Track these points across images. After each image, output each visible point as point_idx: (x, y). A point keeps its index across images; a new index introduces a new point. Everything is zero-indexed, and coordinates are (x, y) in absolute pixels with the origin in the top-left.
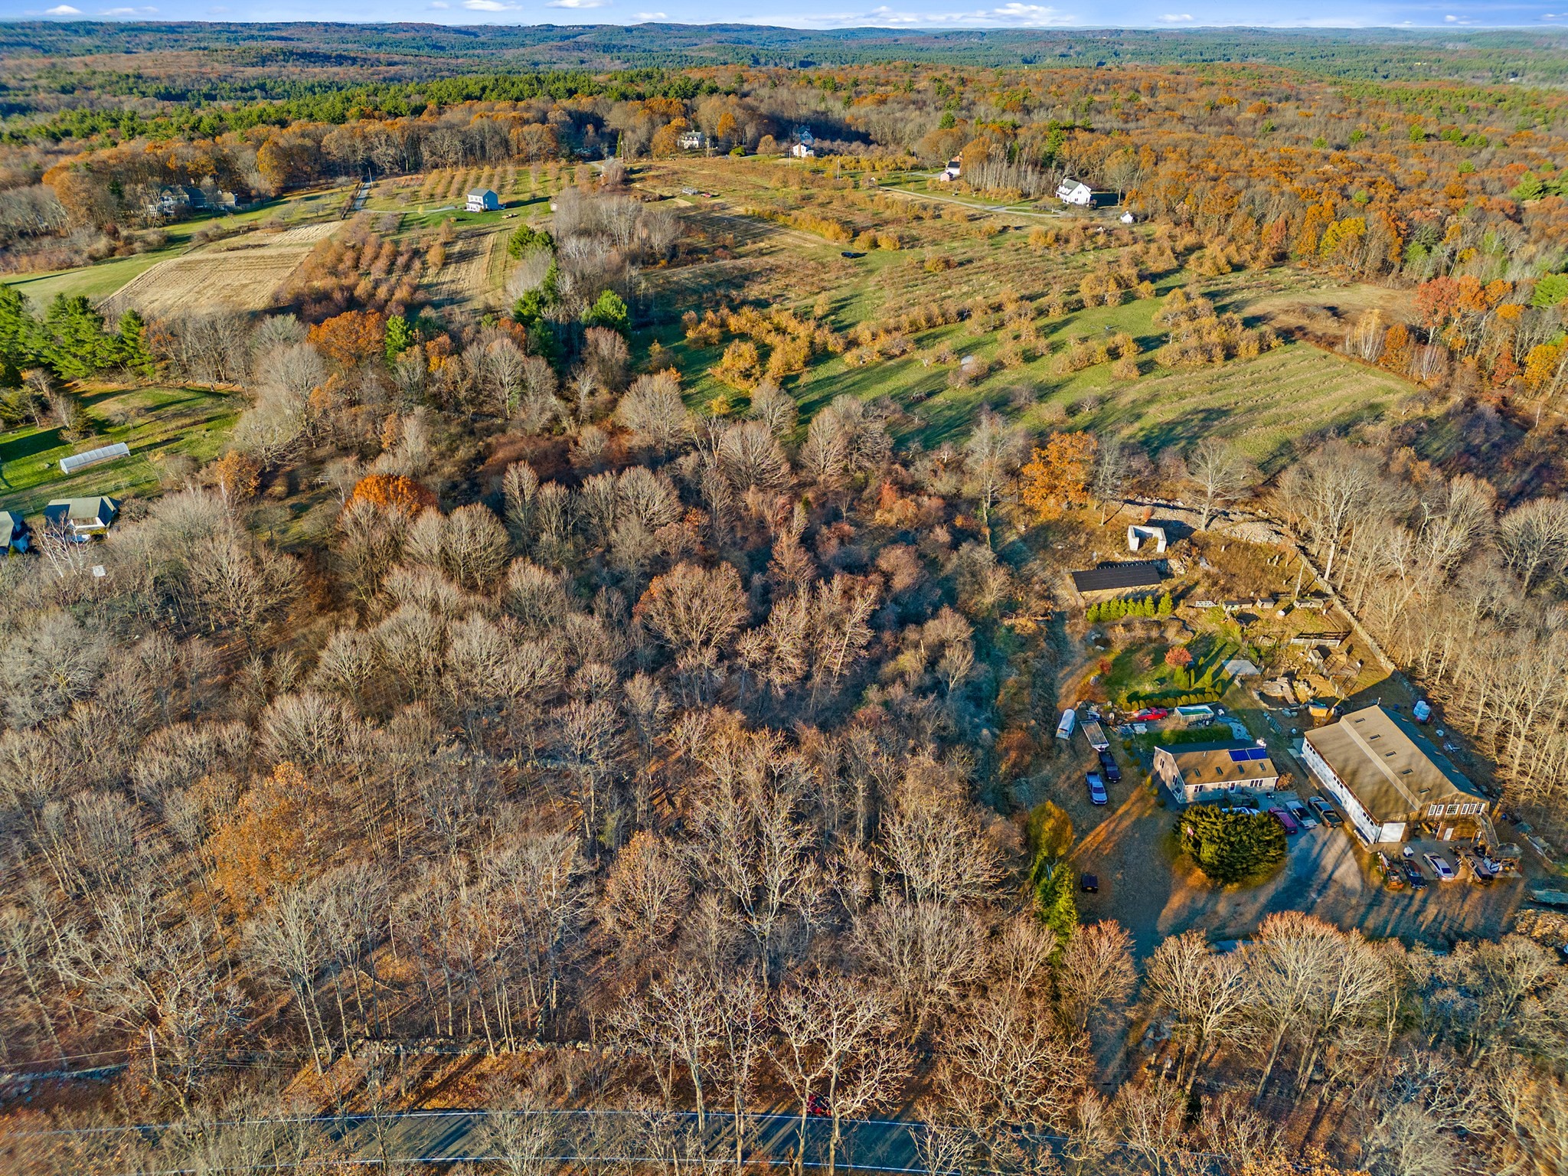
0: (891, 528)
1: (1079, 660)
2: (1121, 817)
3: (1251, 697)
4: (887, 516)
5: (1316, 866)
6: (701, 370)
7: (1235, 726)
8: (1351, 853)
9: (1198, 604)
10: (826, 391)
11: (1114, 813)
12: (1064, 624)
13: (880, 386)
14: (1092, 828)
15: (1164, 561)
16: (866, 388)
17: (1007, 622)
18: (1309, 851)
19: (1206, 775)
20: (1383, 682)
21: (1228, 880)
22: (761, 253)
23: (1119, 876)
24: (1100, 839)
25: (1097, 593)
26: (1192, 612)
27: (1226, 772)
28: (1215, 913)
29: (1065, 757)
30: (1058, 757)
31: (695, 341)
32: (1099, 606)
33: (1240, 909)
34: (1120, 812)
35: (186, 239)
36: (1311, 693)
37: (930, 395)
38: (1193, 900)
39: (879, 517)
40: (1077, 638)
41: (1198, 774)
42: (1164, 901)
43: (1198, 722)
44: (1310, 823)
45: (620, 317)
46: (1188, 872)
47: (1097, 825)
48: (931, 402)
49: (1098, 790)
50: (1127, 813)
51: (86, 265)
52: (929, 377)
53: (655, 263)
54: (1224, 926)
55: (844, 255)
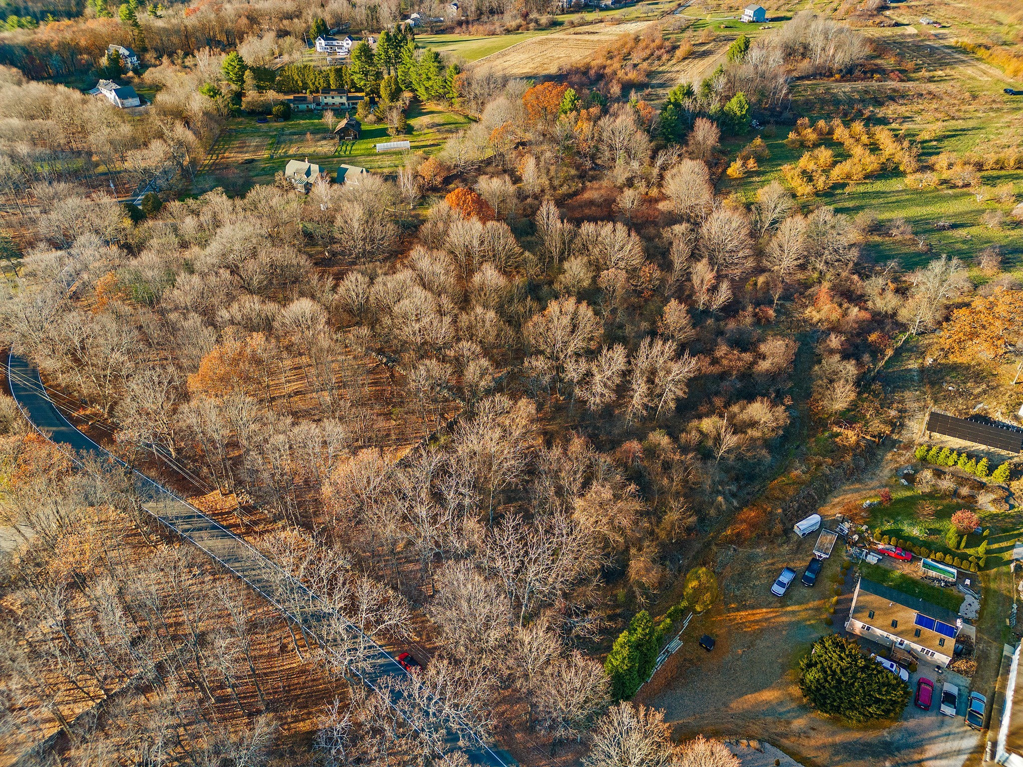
0: (811, 324)
1: (875, 483)
2: (786, 614)
3: (1015, 585)
4: (814, 313)
5: (919, 746)
6: (780, 165)
7: (969, 599)
8: (965, 757)
10: (863, 202)
11: (782, 607)
12: (890, 451)
14: (753, 608)
16: (904, 207)
17: (836, 429)
18: (924, 731)
19: (879, 621)
21: (822, 707)
22: (931, 80)
23: (740, 652)
24: (752, 618)
25: (946, 438)
27: (900, 628)
28: (788, 723)
29: (785, 548)
30: (780, 546)
31: (793, 142)
32: (941, 449)
33: (812, 733)
34: (789, 609)
35: (561, 24)
37: (954, 226)
38: (781, 703)
39: (809, 312)
40: (893, 466)
41: (871, 616)
42: (758, 689)
43: (934, 579)
44: (948, 710)
47: (760, 607)
48: (950, 233)
50: (794, 612)
51: (501, 34)
52: (972, 212)
53: (831, 75)
54: (785, 736)
55: (1006, 91)
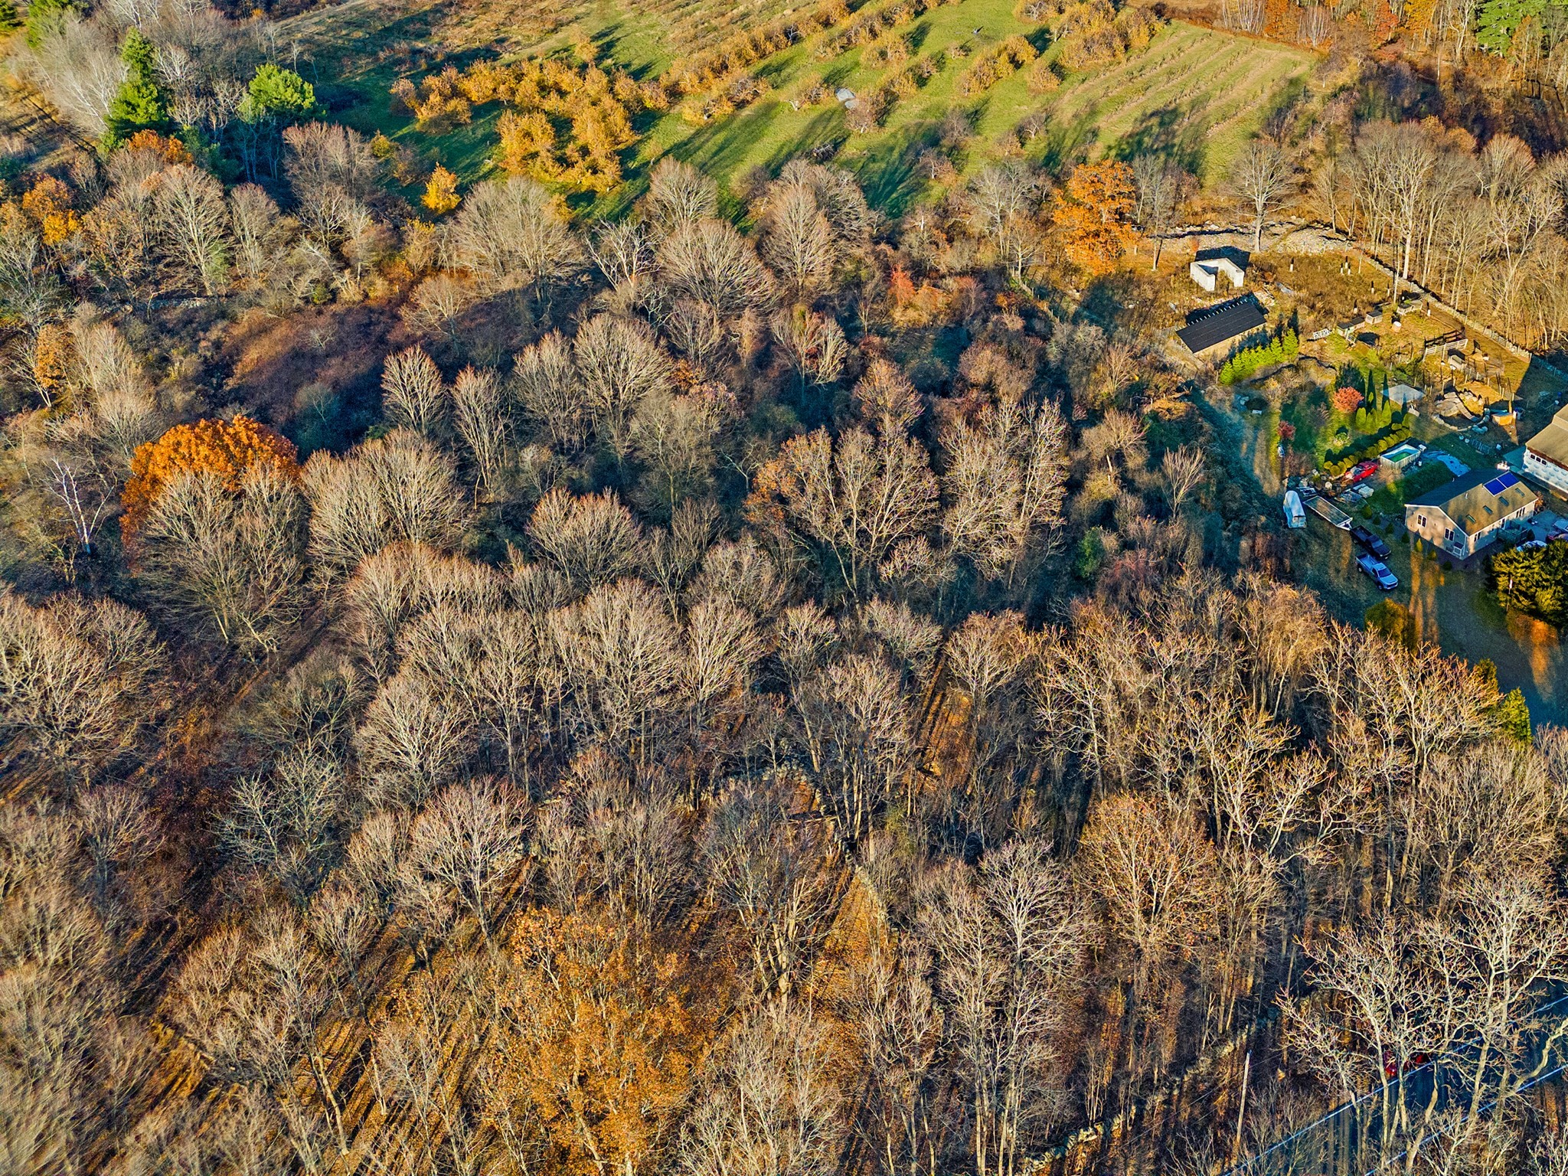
0: (925, 328)
3: (1434, 423)
7: (1446, 459)
9: (1315, 335)
12: (1202, 396)
13: (758, 145)
15: (1250, 295)
17: (1146, 409)
19: (1478, 519)
20: (1528, 371)
25: (1210, 350)
26: (1316, 346)
27: (1493, 509)
29: (1316, 548)
31: (434, 123)
36: (1481, 402)
37: (835, 147)
39: (900, 317)
41: (1473, 520)
43: (1414, 465)
45: (307, 104)
46: (1528, 630)
48: (843, 155)
49: (1383, 573)
52: (814, 123)
